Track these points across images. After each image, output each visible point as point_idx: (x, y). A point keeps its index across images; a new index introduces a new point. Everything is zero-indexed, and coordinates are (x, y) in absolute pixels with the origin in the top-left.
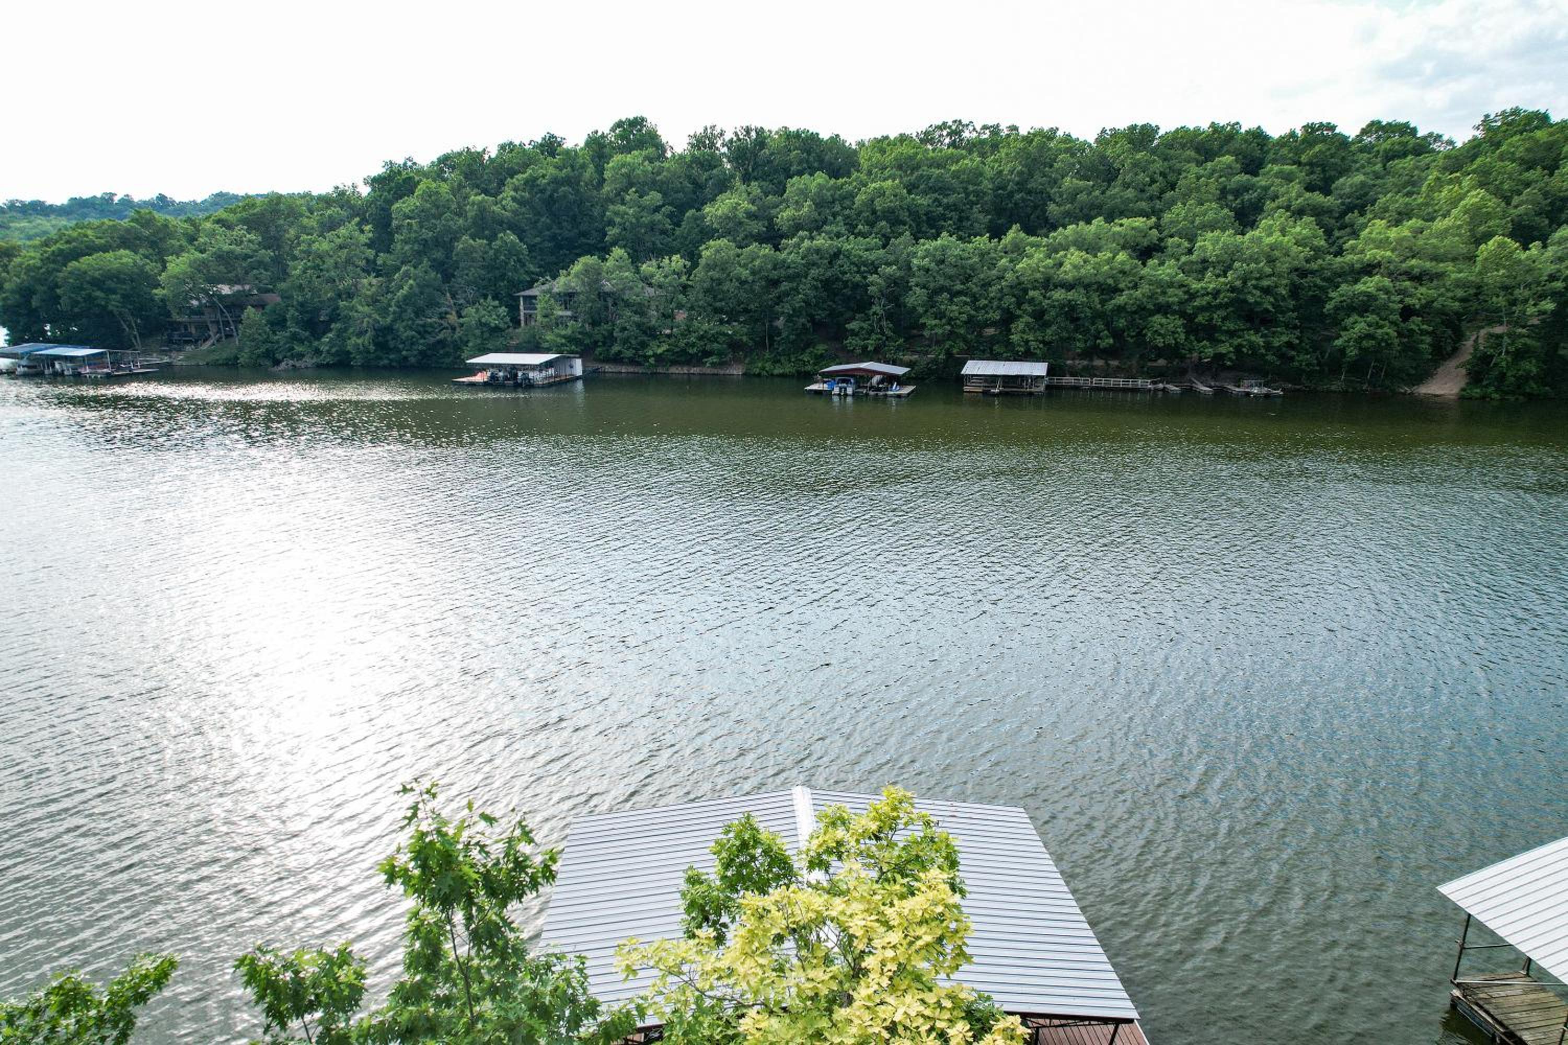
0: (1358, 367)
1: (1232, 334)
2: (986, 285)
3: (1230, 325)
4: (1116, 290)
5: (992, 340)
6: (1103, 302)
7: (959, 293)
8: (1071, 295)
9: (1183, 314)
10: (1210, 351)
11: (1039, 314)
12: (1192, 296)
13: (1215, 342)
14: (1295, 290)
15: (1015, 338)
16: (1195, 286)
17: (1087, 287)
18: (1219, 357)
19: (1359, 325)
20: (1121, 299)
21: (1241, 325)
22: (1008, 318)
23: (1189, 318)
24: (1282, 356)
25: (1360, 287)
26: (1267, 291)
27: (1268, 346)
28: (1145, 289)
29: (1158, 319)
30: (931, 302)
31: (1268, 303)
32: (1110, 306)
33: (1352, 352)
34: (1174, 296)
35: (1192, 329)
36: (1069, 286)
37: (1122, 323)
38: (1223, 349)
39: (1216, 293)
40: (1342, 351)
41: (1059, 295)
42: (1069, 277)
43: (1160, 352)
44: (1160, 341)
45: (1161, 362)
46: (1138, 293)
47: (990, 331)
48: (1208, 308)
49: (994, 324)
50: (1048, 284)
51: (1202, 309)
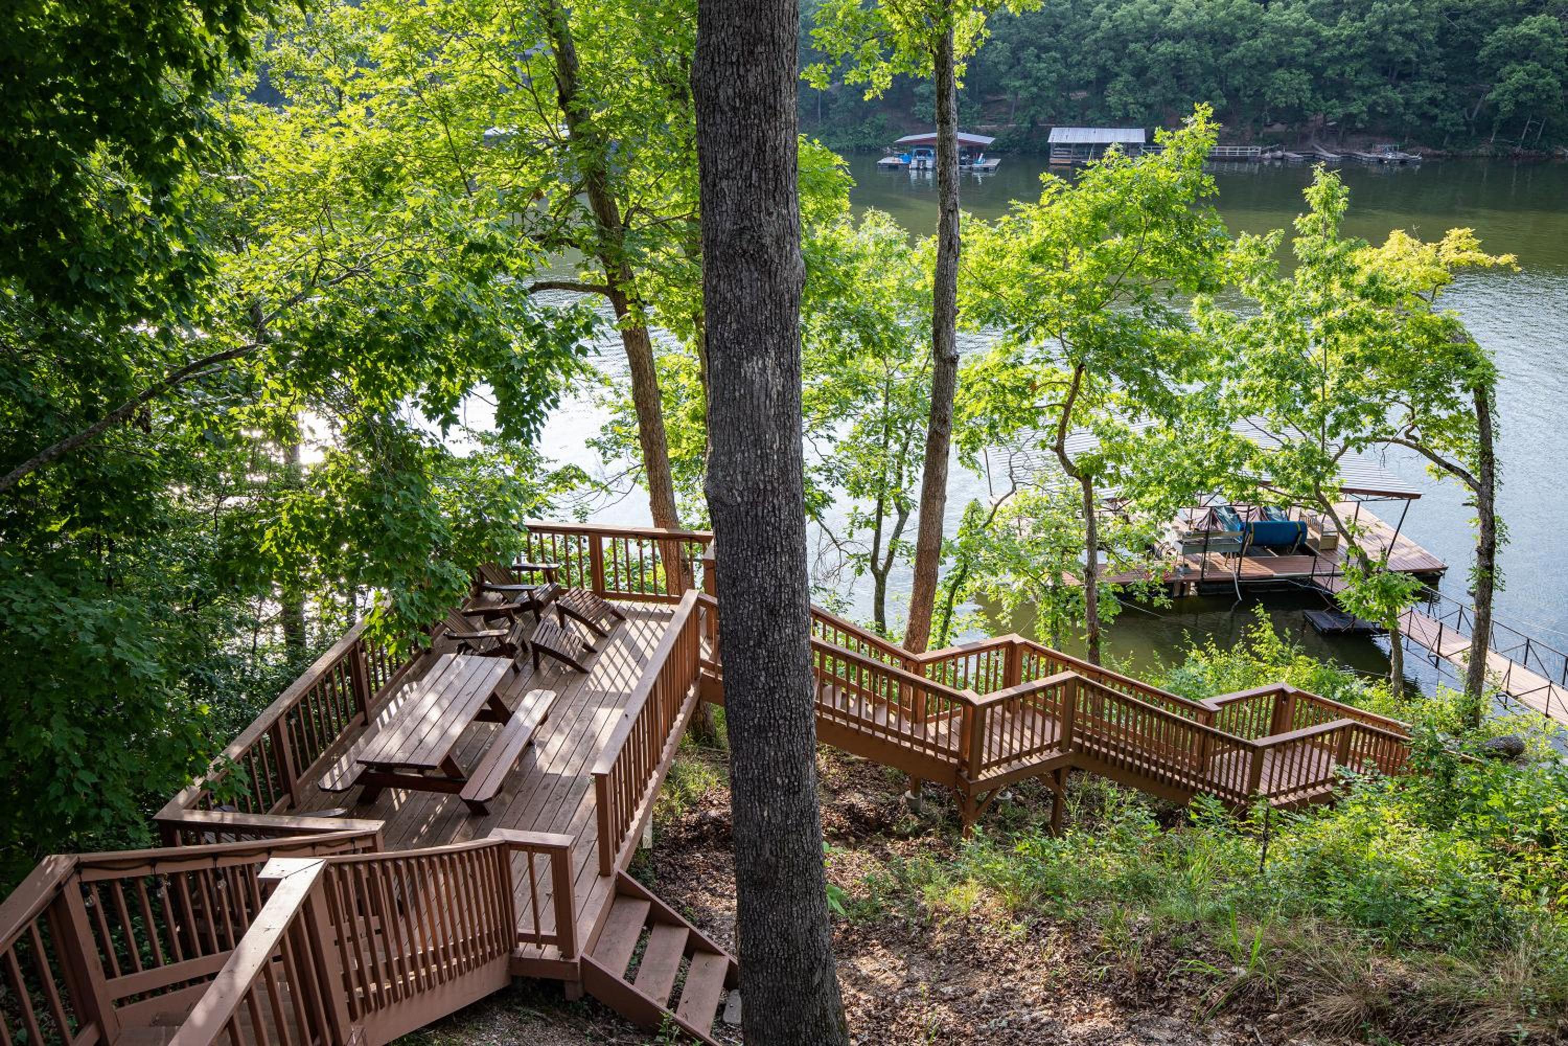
0: (1510, 127)
1: (1365, 90)
2: (1079, 36)
3: (1364, 80)
4: (1231, 41)
5: (1085, 105)
6: (1216, 56)
7: (1046, 49)
8: (1179, 48)
9: (1309, 68)
10: (1339, 112)
11: (1140, 72)
12: (1321, 44)
13: (1344, 99)
14: (1443, 34)
15: (1112, 100)
16: (1327, 32)
17: (1197, 37)
18: (1350, 117)
19: (1517, 75)
20: (1237, 52)
21: (1377, 78)
22: (1105, 77)
23: (1317, 73)
24: (1423, 116)
25: (1522, 29)
26: (1409, 36)
27: (1407, 104)
28: (1268, 37)
29: (1281, 74)
30: (1015, 60)
31: (1411, 51)
32: (1225, 59)
33: (1507, 107)
34: (1301, 44)
35: (1320, 84)
36: (1177, 37)
37: (1237, 80)
38: (1353, 109)
39: (1351, 40)
40: (1495, 107)
41: (1164, 48)
42: (1178, 26)
43: (1278, 115)
44: (1281, 101)
45: (1278, 127)
46: (1258, 43)
47: (1082, 94)
48: (1340, 59)
49: (1087, 85)
50: (1153, 34)
51: (1331, 61)
